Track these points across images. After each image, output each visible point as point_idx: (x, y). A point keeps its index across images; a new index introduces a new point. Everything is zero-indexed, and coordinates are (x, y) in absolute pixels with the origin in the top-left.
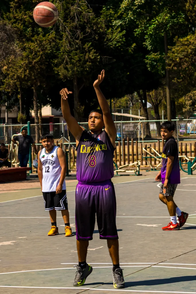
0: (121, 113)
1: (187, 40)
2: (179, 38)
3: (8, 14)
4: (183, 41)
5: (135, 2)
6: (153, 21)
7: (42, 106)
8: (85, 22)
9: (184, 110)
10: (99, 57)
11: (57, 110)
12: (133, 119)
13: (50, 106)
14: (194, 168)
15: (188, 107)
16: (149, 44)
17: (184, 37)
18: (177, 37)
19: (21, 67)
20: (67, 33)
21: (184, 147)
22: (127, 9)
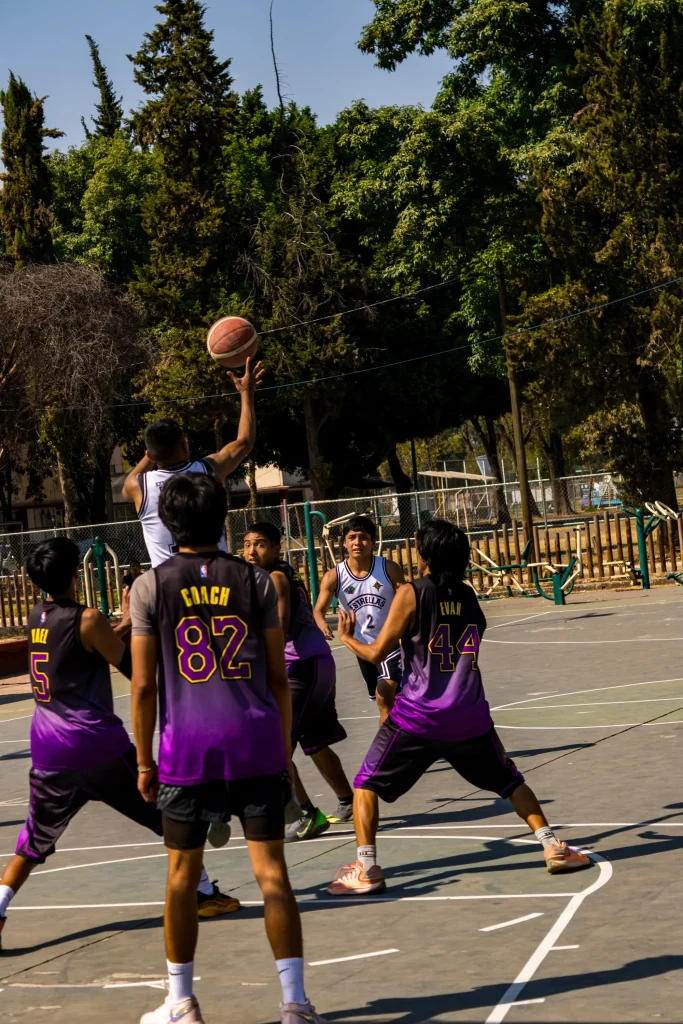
0: (442, 470)
1: (549, 299)
2: (529, 295)
3: (145, 266)
4: (539, 302)
5: (426, 221)
6: (474, 260)
7: (256, 467)
8: (320, 273)
9: (582, 454)
10: (356, 351)
11: (291, 473)
12: (471, 482)
13: (275, 466)
14: (567, 588)
15: (592, 447)
16: (470, 313)
17: (542, 292)
18: (524, 293)
19: (182, 384)
20: (281, 300)
21: (552, 542)
22: (408, 239)
